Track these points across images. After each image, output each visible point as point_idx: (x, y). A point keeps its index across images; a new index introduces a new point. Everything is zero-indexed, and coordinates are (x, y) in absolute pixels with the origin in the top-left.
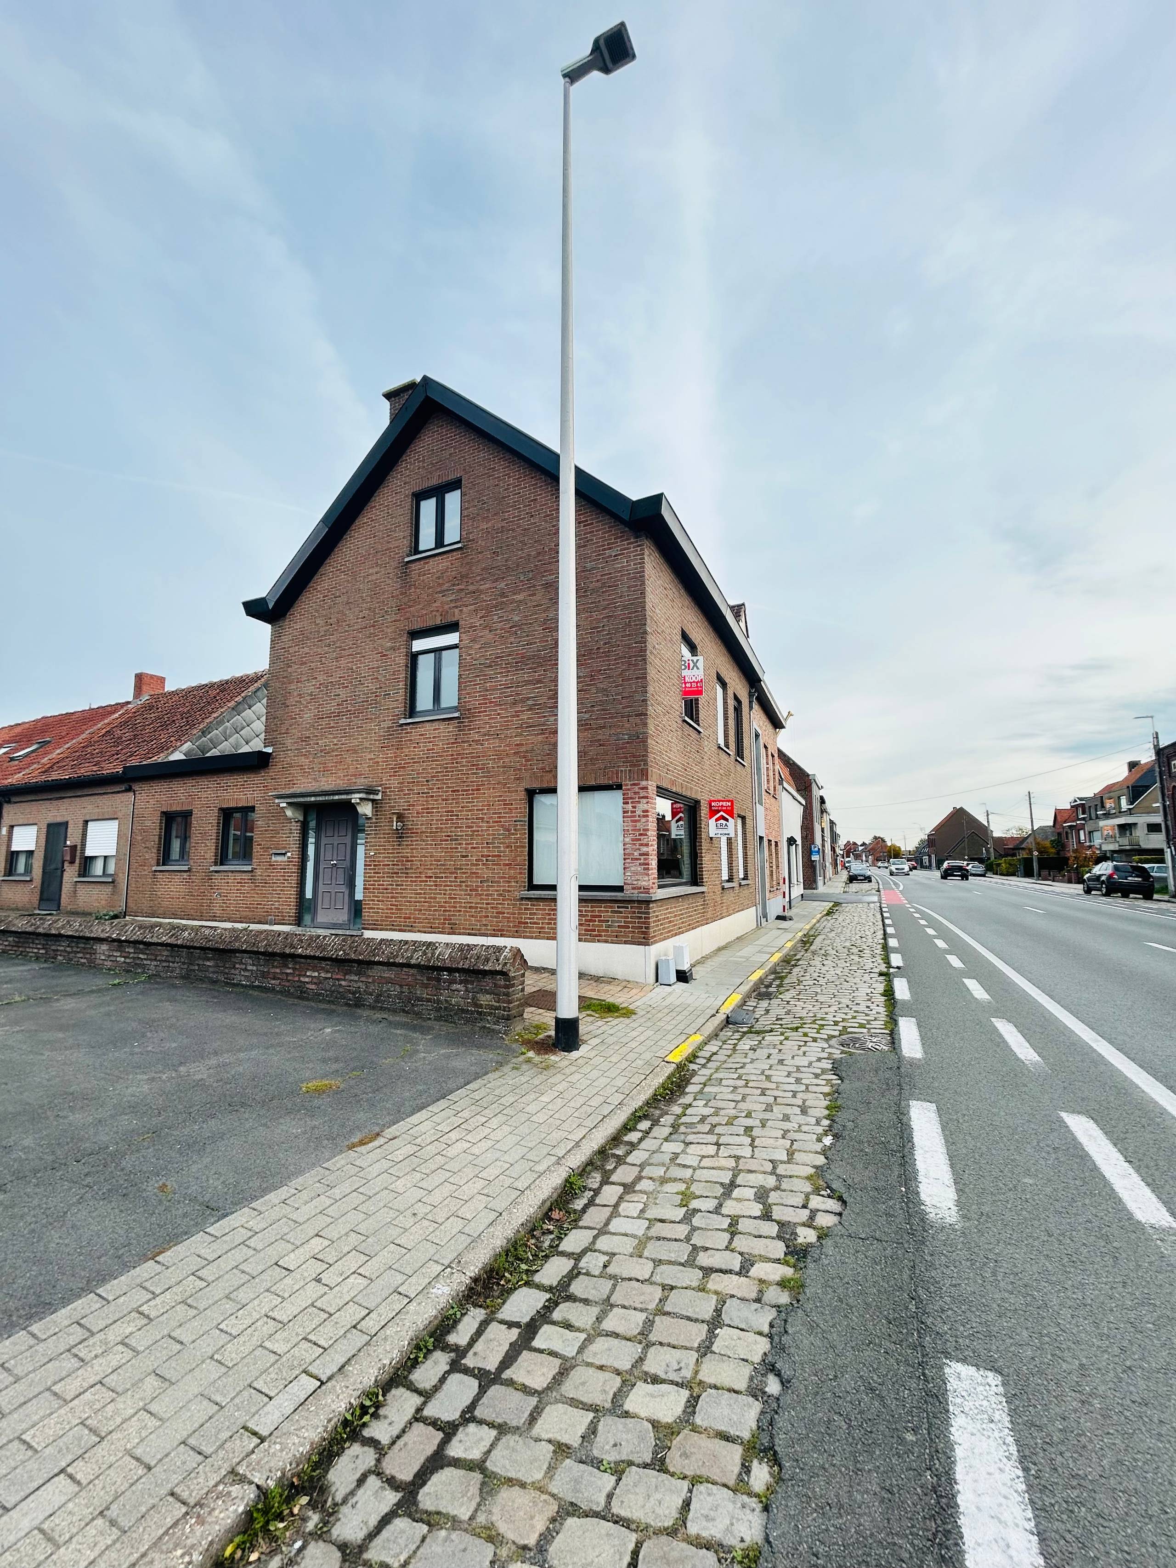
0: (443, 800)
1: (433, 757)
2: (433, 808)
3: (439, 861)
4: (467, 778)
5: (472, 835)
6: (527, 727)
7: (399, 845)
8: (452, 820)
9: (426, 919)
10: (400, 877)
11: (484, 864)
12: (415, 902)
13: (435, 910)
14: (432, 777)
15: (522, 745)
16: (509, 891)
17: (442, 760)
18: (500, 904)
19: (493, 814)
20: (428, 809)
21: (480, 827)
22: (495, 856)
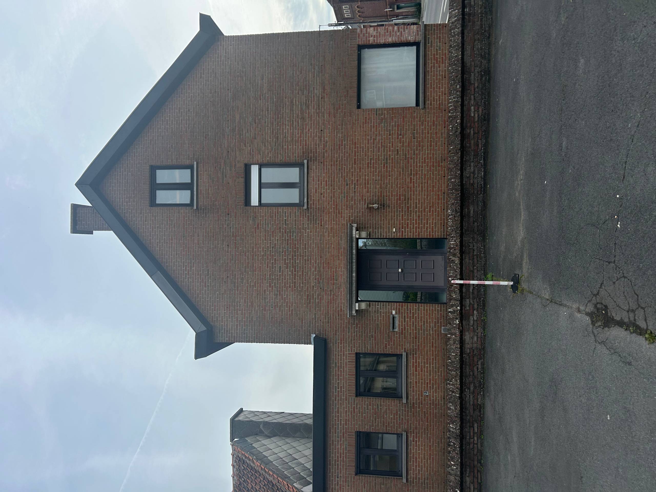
0: (360, 171)
1: (331, 181)
2: (365, 179)
3: (400, 172)
4: (347, 153)
5: (384, 146)
6: (319, 109)
7: (389, 207)
8: (373, 163)
9: (439, 181)
10: (411, 205)
11: (403, 137)
12: (428, 191)
13: (433, 174)
14: (344, 181)
15: (329, 111)
16: (420, 117)
17: (334, 173)
18: (428, 123)
19: (371, 131)
20: (365, 183)
21: (379, 141)
22: (398, 128)
